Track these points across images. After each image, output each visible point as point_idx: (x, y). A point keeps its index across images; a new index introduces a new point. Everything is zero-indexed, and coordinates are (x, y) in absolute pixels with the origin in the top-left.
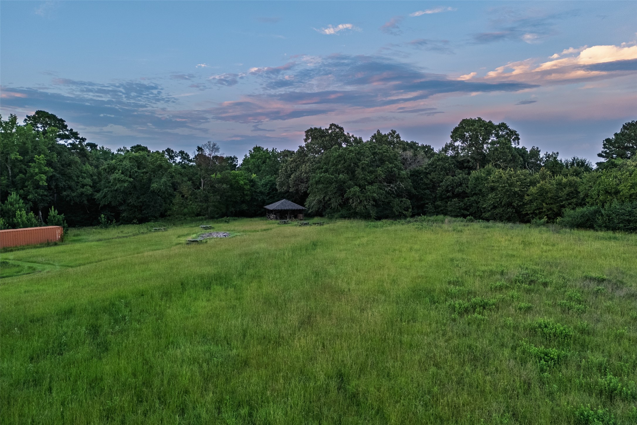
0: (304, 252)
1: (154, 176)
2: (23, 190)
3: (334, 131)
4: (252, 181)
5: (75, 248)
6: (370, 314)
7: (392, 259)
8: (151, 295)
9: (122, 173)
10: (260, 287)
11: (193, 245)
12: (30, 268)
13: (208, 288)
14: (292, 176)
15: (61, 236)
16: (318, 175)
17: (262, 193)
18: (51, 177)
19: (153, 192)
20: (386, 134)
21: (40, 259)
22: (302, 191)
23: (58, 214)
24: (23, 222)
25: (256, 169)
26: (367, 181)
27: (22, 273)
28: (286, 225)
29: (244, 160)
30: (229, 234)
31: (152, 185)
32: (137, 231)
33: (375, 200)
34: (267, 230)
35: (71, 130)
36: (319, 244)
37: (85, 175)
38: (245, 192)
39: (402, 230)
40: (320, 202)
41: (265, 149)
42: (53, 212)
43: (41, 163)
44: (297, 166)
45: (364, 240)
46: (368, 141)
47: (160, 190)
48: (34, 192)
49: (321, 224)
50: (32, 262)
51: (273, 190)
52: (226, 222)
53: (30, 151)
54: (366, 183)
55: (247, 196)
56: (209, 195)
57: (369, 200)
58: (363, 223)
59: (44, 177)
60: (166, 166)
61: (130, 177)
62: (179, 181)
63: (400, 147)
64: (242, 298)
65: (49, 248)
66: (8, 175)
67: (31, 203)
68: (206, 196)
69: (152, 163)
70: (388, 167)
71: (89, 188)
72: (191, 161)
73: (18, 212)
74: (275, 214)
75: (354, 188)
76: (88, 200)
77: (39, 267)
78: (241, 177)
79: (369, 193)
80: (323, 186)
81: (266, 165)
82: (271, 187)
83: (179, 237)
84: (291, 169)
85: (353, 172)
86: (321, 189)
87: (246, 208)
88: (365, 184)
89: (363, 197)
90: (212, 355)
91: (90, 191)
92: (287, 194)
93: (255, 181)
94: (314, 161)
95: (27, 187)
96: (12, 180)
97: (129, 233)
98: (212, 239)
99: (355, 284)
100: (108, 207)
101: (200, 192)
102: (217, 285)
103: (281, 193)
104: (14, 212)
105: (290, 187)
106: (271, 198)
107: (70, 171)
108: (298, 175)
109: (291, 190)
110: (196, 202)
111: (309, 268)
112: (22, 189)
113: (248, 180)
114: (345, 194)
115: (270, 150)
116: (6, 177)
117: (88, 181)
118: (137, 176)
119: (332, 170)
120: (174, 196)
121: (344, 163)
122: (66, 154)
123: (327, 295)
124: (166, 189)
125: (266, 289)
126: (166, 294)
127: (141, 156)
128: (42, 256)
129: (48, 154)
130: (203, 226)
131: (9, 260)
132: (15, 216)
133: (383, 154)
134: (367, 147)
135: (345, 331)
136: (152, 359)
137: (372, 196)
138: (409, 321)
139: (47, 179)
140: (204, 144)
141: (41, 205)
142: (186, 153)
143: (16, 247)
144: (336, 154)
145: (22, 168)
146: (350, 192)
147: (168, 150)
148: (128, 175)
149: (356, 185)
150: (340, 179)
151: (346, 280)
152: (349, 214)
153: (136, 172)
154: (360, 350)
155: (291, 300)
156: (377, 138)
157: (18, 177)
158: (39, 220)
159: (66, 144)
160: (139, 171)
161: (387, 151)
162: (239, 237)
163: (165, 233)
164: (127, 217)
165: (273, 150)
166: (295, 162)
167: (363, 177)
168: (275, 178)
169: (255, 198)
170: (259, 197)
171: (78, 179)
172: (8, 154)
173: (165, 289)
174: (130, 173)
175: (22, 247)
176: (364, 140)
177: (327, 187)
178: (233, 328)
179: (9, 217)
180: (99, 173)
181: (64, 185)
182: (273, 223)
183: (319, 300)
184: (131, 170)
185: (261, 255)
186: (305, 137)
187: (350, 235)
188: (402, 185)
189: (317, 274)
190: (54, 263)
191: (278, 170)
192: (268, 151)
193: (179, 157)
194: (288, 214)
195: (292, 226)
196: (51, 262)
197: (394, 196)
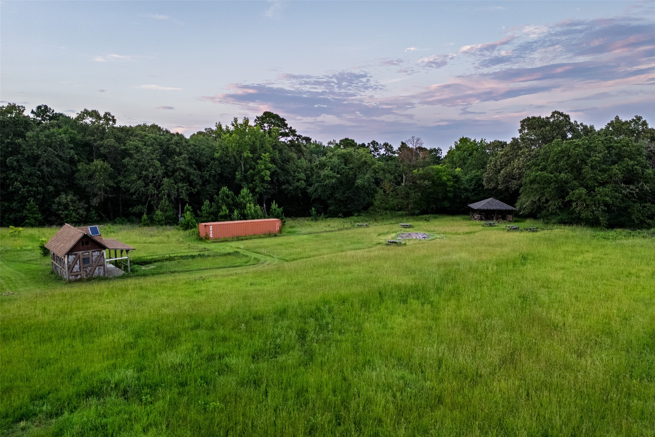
0: (511, 267)
1: (359, 172)
2: (253, 184)
3: (558, 120)
4: (455, 177)
5: (291, 241)
6: (589, 362)
7: (625, 287)
8: (352, 303)
9: (331, 170)
10: (459, 308)
11: (392, 247)
12: (255, 259)
13: (405, 302)
14: (502, 172)
15: (280, 228)
16: (534, 173)
17: (466, 190)
18: (274, 172)
19: (357, 187)
20: (627, 121)
21: (263, 251)
22: (513, 189)
23: (278, 208)
24: (251, 214)
25: (461, 162)
26: (597, 182)
27: (249, 263)
28: (492, 228)
29: (449, 152)
30: (428, 236)
31: (357, 181)
32: (342, 226)
33: (606, 204)
34: (470, 233)
35: (291, 128)
36: (530, 257)
37: (300, 170)
38: (448, 189)
39: (642, 246)
40: (534, 202)
41: (472, 140)
42: (274, 206)
43: (266, 160)
44: (509, 161)
45: (589, 256)
46: (602, 129)
47: (364, 186)
48: (260, 186)
49: (533, 230)
50: (257, 253)
51: (479, 186)
52: (426, 220)
53: (258, 149)
54: (596, 184)
55: (450, 193)
56: (410, 191)
57: (599, 204)
58: (588, 232)
59: (268, 173)
60: (370, 163)
61: (338, 173)
62: (382, 177)
63: (647, 137)
64: (439, 318)
65: (270, 238)
66: (241, 171)
67: (258, 195)
68: (408, 193)
69: (359, 160)
70: (628, 165)
71: (303, 182)
72: (394, 153)
73: (248, 205)
74: (479, 214)
75: (579, 190)
76: (302, 193)
77: (262, 259)
78: (444, 172)
79: (599, 196)
80: (538, 186)
81: (472, 157)
82: (477, 183)
83: (379, 235)
84: (501, 163)
85: (579, 170)
86: (536, 189)
87: (448, 205)
88: (594, 185)
89: (592, 200)
90: (406, 384)
91: (304, 185)
92: (495, 191)
93: (459, 177)
94: (529, 155)
95: (255, 181)
96: (244, 175)
97: (335, 227)
98: (411, 240)
99: (573, 317)
100: (318, 200)
101: (401, 189)
102: (413, 298)
103: (487, 189)
104: (245, 204)
105: (499, 184)
106: (476, 194)
107: (288, 166)
108: (509, 171)
109: (499, 188)
110: (397, 198)
111: (516, 290)
112: (251, 182)
113: (451, 175)
114: (567, 196)
115: (478, 140)
116: (240, 172)
117: (302, 175)
118: (344, 172)
119: (551, 167)
120: (376, 192)
121: (568, 160)
122: (285, 151)
123: (536, 330)
124: (369, 185)
125: (464, 312)
126: (365, 304)
127: (348, 152)
128: (265, 248)
129: (272, 152)
130: (402, 224)
131: (240, 249)
132: (246, 208)
133: (621, 149)
134: (600, 140)
135: (555, 380)
136: (351, 378)
137: (603, 200)
138: (642, 379)
139: (270, 174)
140: (407, 139)
141: (265, 197)
142: (390, 145)
143: (246, 236)
144: (558, 149)
145: (252, 164)
146: (574, 194)
147: (374, 143)
148: (336, 172)
149: (582, 185)
150: (562, 179)
151: (560, 311)
152: (571, 219)
153: (343, 168)
154: (574, 410)
155: (492, 329)
156: (614, 126)
157: (249, 173)
158: (264, 211)
159: (286, 141)
160: (346, 167)
161: (628, 144)
162: (439, 240)
163: (367, 230)
164: (334, 210)
165: (481, 141)
166: (506, 155)
167: (592, 177)
168: (482, 173)
169: (458, 195)
170: (463, 194)
171: (295, 174)
172: (242, 152)
173: (365, 298)
174: (338, 169)
175: (250, 237)
176: (597, 129)
177: (544, 188)
178: (428, 356)
179: (241, 209)
180: (312, 169)
181: (283, 179)
182: (476, 225)
183: (526, 335)
184: (339, 167)
185: (461, 267)
186: (520, 128)
187: (570, 248)
188: (646, 187)
189: (524, 298)
190: (274, 256)
191: (486, 163)
192: (476, 142)
193: (384, 149)
194: (494, 214)
195: (499, 229)
196: (271, 254)
197: (634, 200)
